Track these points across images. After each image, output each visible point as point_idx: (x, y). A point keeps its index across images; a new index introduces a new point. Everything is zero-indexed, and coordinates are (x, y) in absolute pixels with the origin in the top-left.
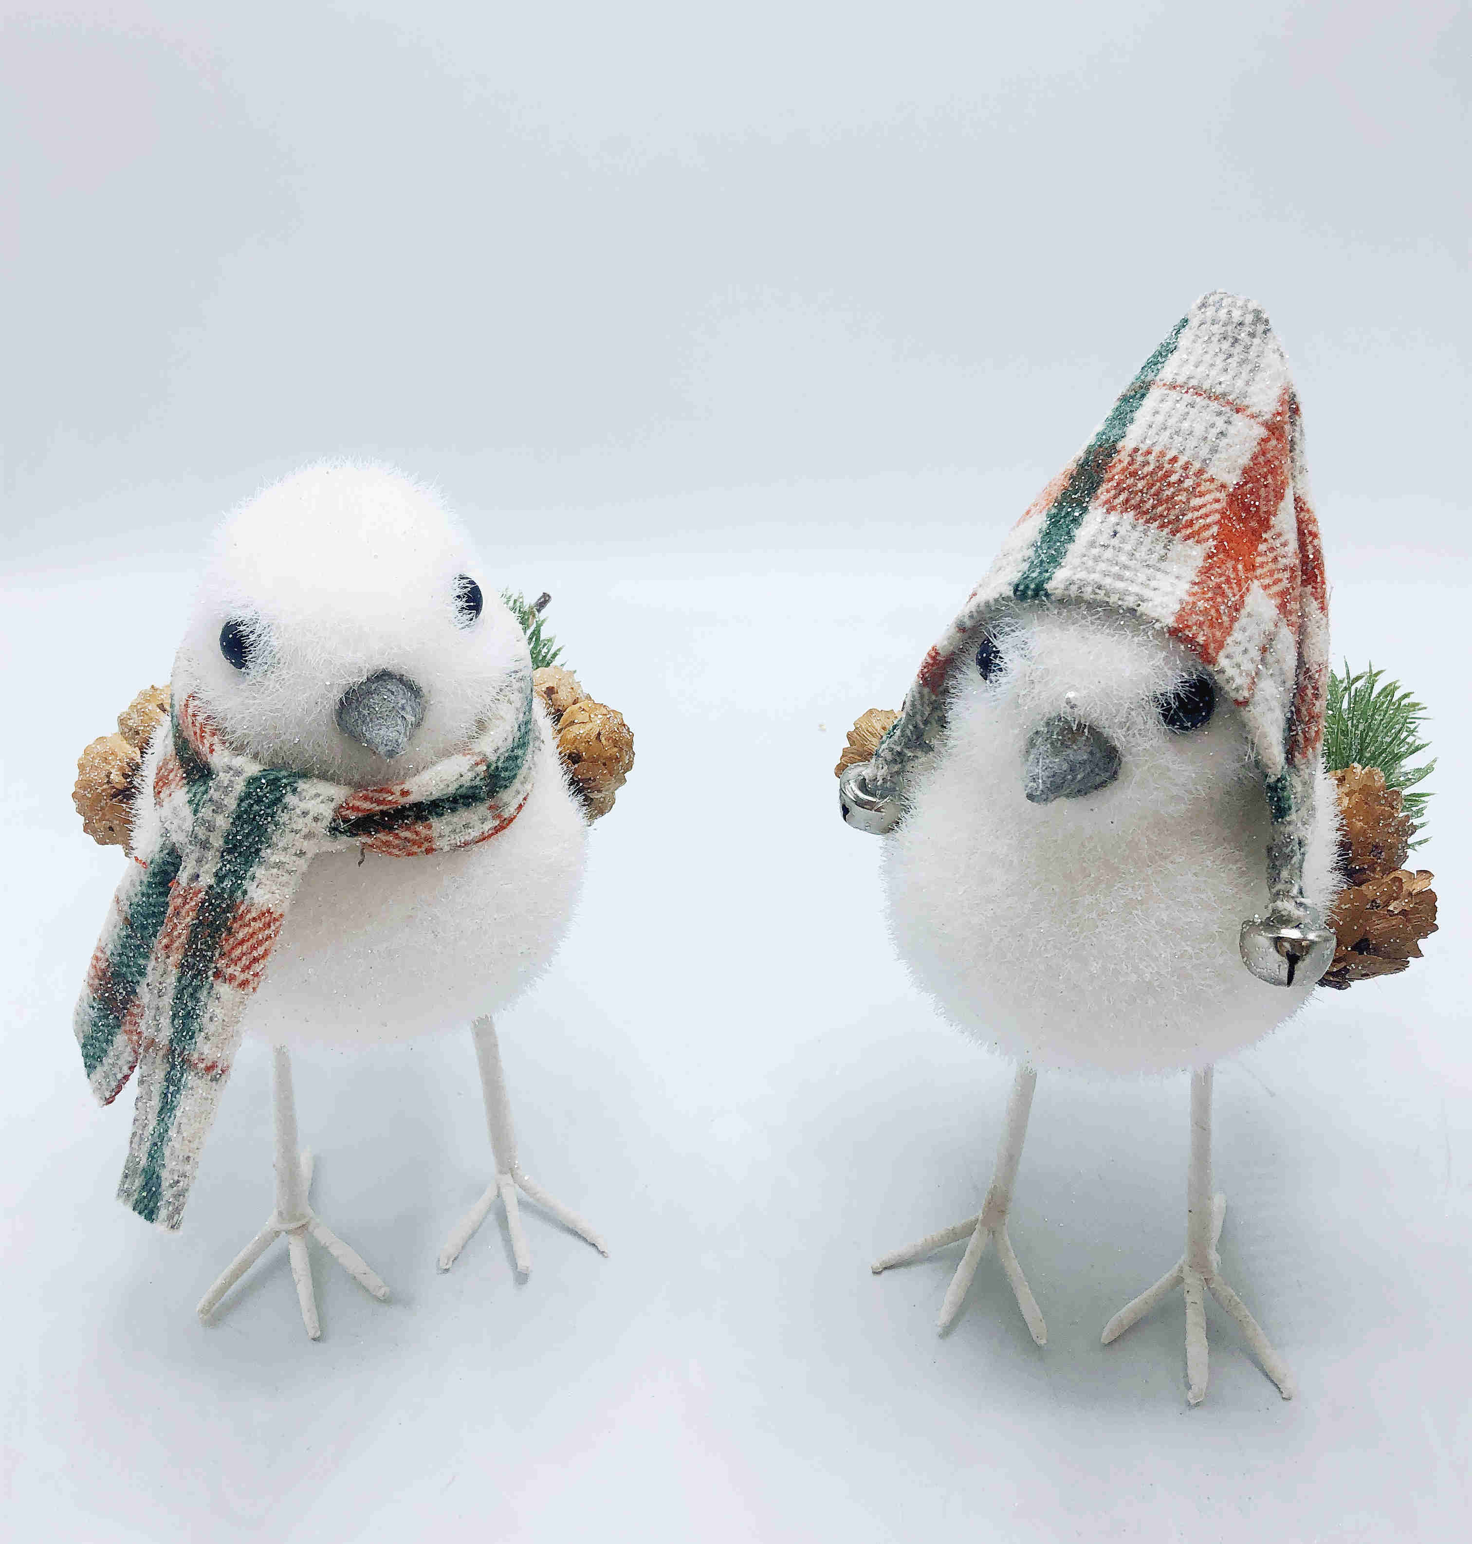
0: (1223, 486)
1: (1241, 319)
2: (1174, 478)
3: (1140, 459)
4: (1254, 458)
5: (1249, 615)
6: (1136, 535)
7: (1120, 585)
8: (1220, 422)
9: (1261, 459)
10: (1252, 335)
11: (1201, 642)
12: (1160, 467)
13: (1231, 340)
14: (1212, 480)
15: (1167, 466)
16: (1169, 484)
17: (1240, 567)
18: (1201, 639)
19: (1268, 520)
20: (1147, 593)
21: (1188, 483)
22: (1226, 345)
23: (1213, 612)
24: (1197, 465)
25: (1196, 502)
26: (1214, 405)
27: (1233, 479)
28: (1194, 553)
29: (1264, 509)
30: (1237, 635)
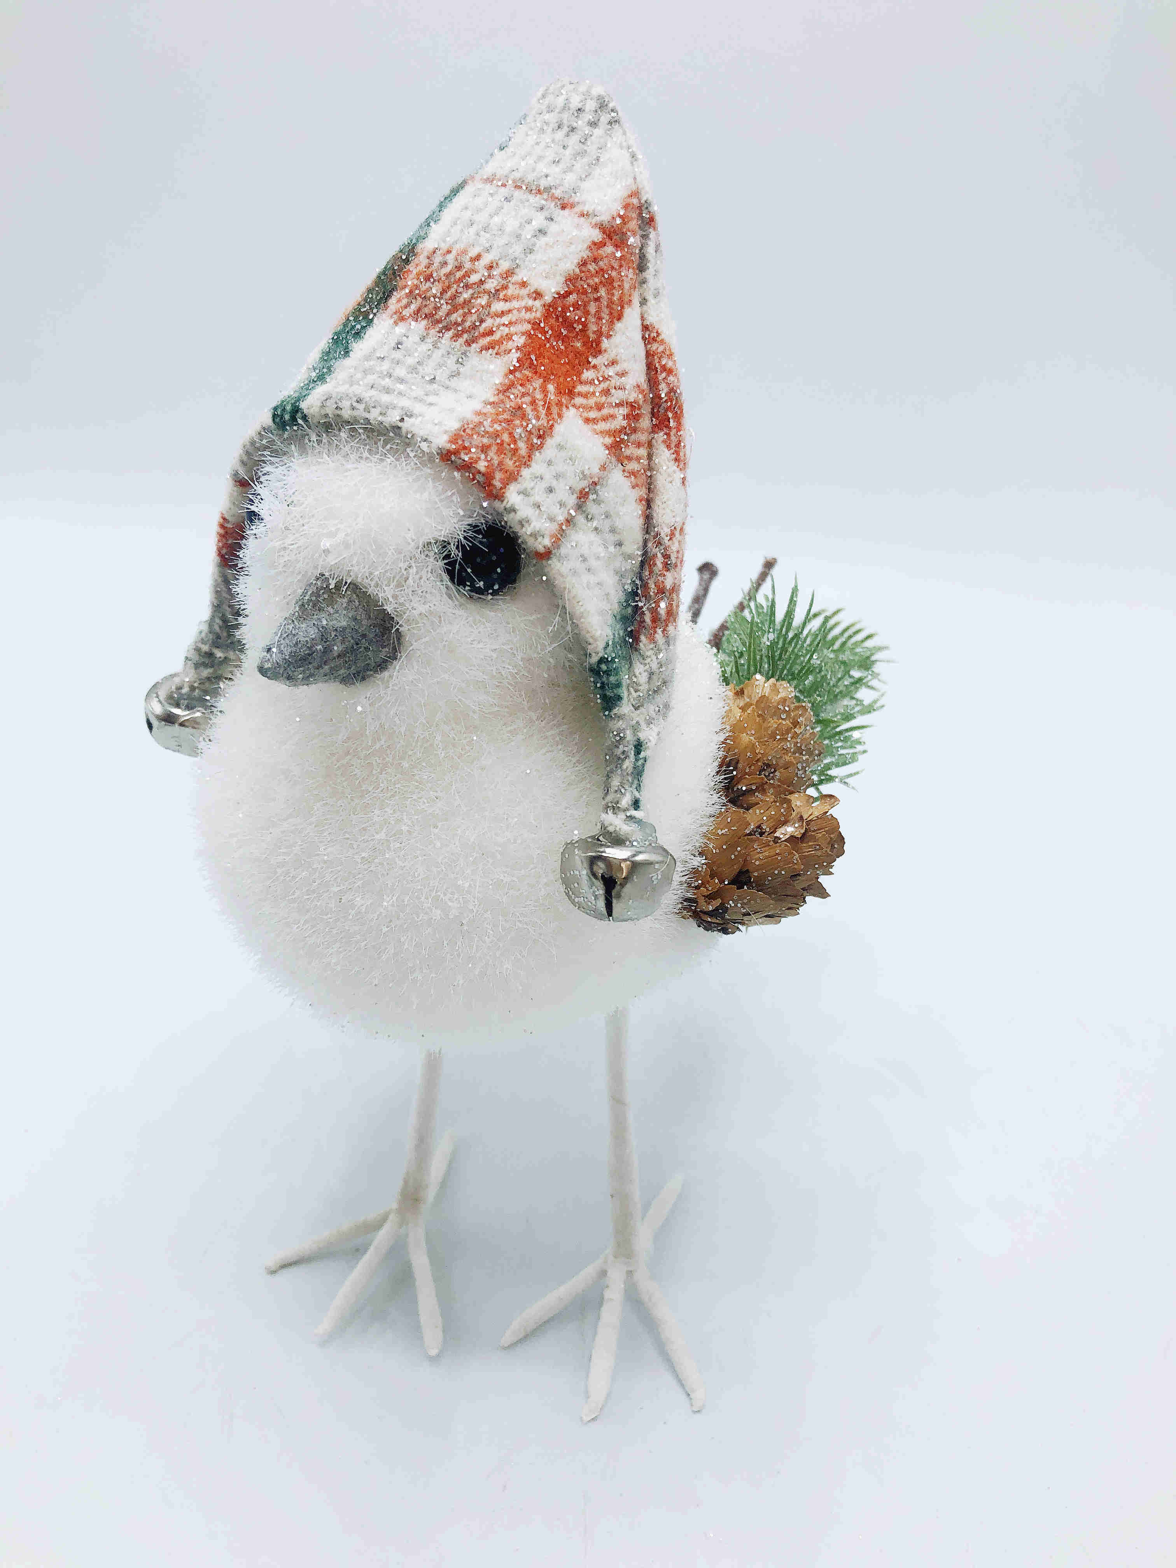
0: (538, 295)
1: (580, 106)
2: (474, 278)
3: (438, 259)
4: (583, 264)
5: (560, 447)
6: (424, 347)
7: (385, 398)
8: (539, 221)
9: (592, 267)
10: (593, 124)
11: (483, 469)
12: (459, 268)
13: (565, 129)
14: (524, 284)
15: (468, 265)
16: (467, 286)
17: (551, 388)
18: (482, 466)
19: (598, 343)
20: (418, 408)
21: (491, 285)
22: (560, 135)
23: (506, 437)
24: (505, 265)
25: (498, 306)
26: (536, 200)
27: (552, 287)
28: (492, 367)
29: (593, 328)
30: (538, 466)
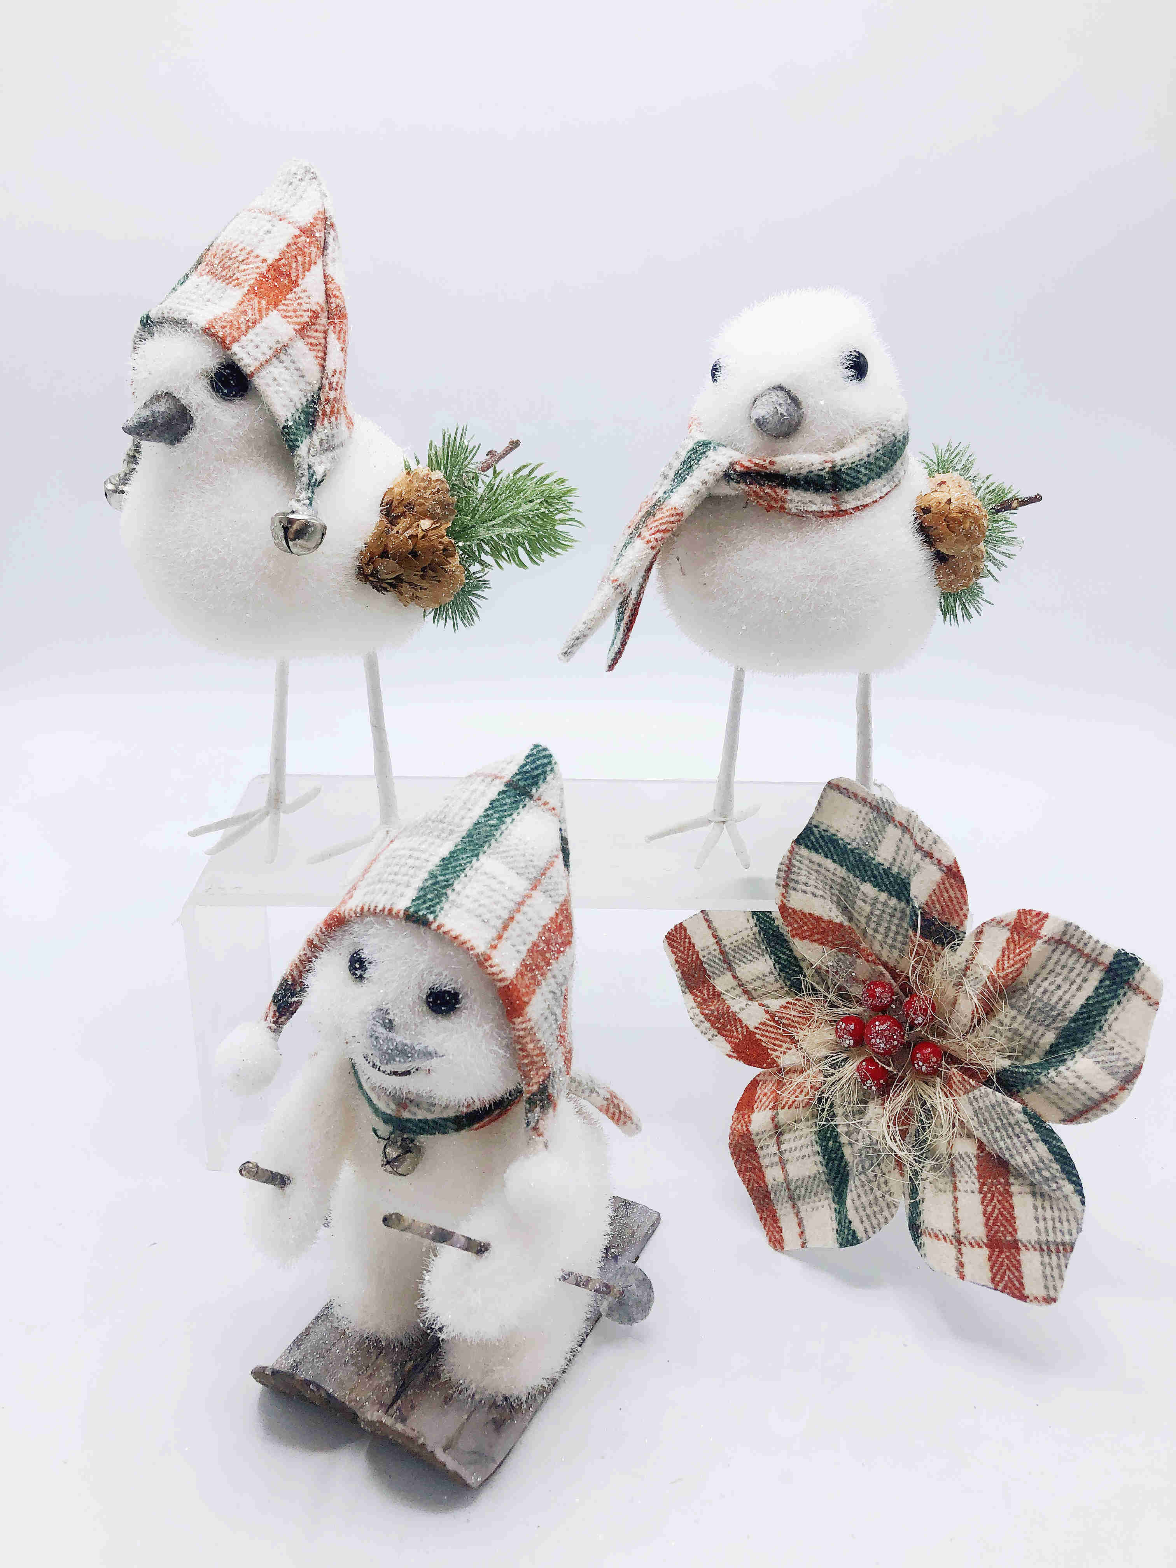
0: (264, 261)
1: (295, 172)
2: (234, 255)
3: (220, 248)
4: (289, 246)
5: (265, 328)
6: (209, 286)
7: (182, 307)
8: (268, 226)
9: (294, 247)
10: (301, 180)
11: (221, 336)
12: (228, 251)
13: (288, 183)
14: (257, 256)
15: (232, 250)
16: (230, 259)
17: (264, 302)
18: (220, 334)
19: (296, 281)
20: (194, 311)
21: (240, 259)
22: (285, 186)
23: (235, 323)
24: (249, 249)
25: (242, 267)
26: (268, 217)
27: (271, 257)
28: (235, 294)
29: (294, 274)
30: (251, 334)
